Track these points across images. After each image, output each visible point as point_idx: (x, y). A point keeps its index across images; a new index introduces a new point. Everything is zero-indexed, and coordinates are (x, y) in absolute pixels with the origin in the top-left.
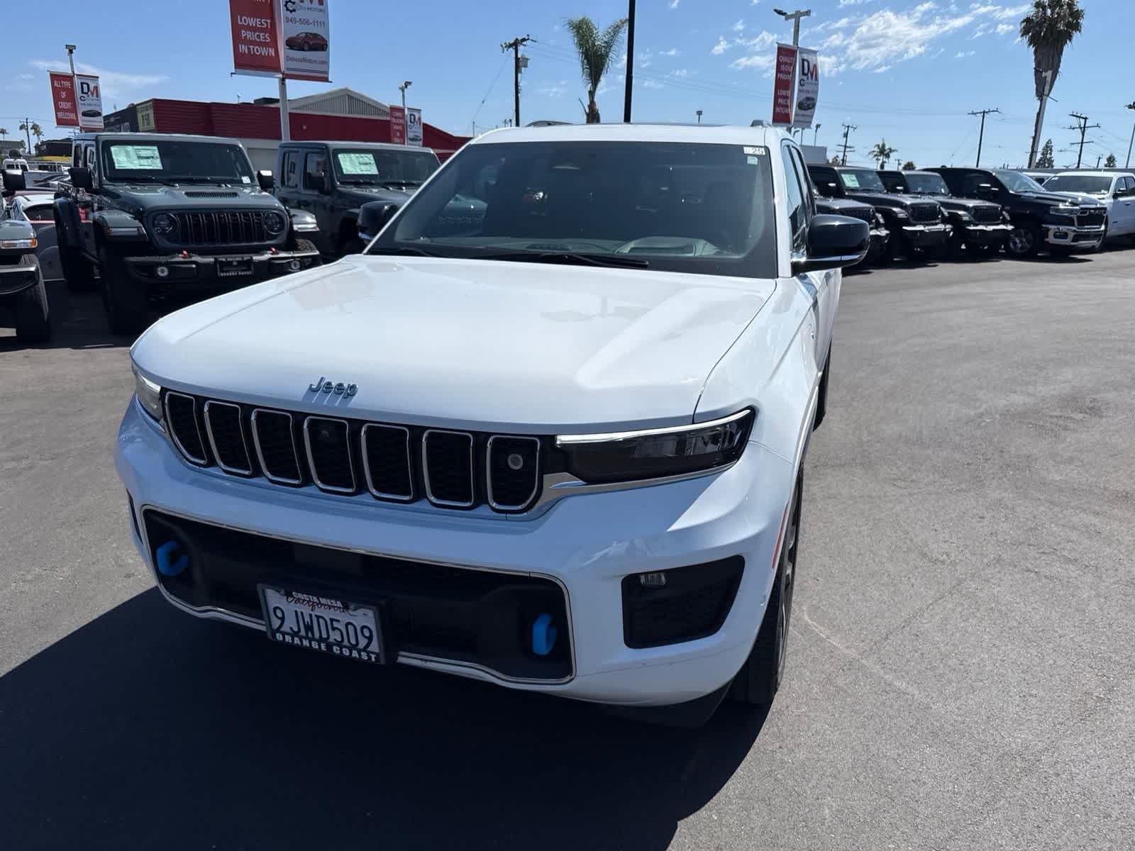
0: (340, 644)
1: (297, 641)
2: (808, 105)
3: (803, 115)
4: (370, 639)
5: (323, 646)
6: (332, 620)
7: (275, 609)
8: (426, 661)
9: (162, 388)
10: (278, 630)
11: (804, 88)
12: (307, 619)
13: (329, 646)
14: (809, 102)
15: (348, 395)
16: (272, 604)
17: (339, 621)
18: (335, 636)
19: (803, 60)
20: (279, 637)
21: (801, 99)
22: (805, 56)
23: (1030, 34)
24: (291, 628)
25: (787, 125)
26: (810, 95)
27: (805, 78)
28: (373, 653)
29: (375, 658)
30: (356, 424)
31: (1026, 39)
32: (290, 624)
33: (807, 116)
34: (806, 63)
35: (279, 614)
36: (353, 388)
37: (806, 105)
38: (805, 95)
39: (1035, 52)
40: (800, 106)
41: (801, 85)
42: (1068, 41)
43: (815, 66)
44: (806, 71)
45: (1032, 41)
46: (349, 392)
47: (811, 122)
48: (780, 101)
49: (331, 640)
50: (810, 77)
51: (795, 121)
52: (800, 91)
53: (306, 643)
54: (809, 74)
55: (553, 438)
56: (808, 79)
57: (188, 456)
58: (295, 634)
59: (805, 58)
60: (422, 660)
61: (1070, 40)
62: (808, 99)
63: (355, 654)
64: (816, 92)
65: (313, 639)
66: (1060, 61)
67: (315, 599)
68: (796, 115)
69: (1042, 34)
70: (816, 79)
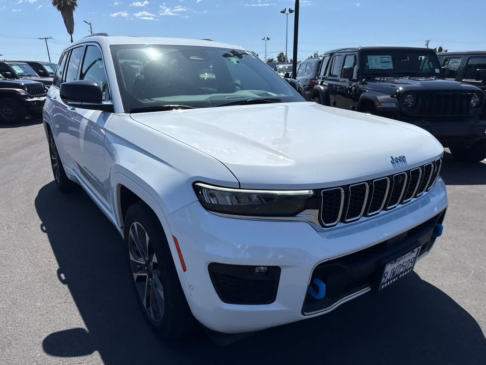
23: (57, 5)
31: (56, 7)
42: (74, 11)
45: (59, 8)
46: (402, 159)
61: (74, 10)
66: (73, 18)
69: (62, 6)
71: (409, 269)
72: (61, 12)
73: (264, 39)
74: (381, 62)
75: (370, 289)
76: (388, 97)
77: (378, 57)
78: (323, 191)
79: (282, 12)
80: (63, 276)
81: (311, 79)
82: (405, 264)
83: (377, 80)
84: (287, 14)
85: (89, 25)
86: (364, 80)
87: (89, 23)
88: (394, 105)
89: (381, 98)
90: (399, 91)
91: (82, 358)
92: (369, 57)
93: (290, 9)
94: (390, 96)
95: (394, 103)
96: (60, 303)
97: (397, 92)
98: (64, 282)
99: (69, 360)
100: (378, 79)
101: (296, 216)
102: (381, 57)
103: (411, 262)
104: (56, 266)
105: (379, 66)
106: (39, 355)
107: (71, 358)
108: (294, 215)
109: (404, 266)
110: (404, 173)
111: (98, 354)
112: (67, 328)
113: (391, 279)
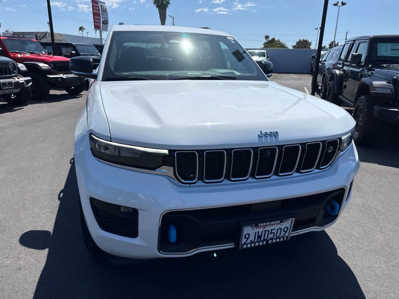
0: (272, 239)
1: (253, 245)
2: (106, 23)
3: (105, 27)
4: (286, 232)
5: (265, 243)
6: (272, 230)
7: (245, 236)
8: (298, 233)
9: (170, 151)
10: (244, 244)
11: (104, 16)
12: (260, 234)
13: (267, 241)
14: (106, 22)
15: (277, 136)
16: (245, 233)
17: (275, 229)
18: (271, 236)
19: (101, 6)
20: (245, 246)
21: (103, 20)
22: (102, 4)
23: (156, 4)
24: (251, 241)
25: (100, 30)
26: (106, 19)
27: (103, 12)
28: (285, 237)
29: (286, 238)
30: (280, 147)
31: (155, 5)
32: (252, 238)
33: (106, 27)
34: (102, 7)
35: (247, 236)
36: (276, 133)
37: (105, 23)
38: (104, 19)
39: (159, 10)
40: (103, 23)
41: (102, 15)
42: (167, 8)
43: (106, 8)
44: (103, 10)
45: (157, 6)
46: (275, 134)
47: (107, 29)
48: (96, 20)
49: (269, 238)
50: (105, 13)
51: (102, 29)
52: (102, 17)
53: (257, 244)
54: (104, 11)
55: (341, 138)
56: (104, 13)
57: (184, 181)
58: (252, 242)
59: (102, 5)
60: (296, 233)
61: (168, 7)
62: (105, 20)
63: (278, 240)
64: (108, 18)
65: (261, 241)
67: (269, 223)
68: (102, 26)
70: (107, 13)
71: (282, 237)
72: (158, 9)
73: (317, 29)
74: (392, 50)
75: (233, 246)
76: (385, 83)
77: (389, 45)
78: (177, 152)
79: (334, 5)
80: (62, 194)
81: (334, 64)
82: (275, 231)
83: (383, 67)
84: (339, 7)
85: (172, 18)
86: (370, 66)
87: (172, 17)
88: (389, 91)
89: (376, 83)
90: (396, 78)
91: (36, 251)
92: (379, 45)
93: (342, 2)
94: (386, 82)
95: (389, 89)
96: (48, 212)
97: (394, 78)
98: (59, 198)
99: (29, 250)
100: (385, 65)
101: (156, 170)
102: (392, 45)
103: (284, 231)
104: (62, 187)
105: (389, 54)
106: (15, 242)
107: (31, 249)
108: (154, 169)
109: (274, 233)
110: (276, 147)
111: (47, 251)
112: (42, 229)
113: (257, 242)
